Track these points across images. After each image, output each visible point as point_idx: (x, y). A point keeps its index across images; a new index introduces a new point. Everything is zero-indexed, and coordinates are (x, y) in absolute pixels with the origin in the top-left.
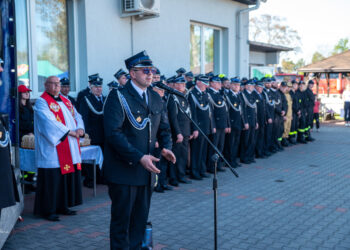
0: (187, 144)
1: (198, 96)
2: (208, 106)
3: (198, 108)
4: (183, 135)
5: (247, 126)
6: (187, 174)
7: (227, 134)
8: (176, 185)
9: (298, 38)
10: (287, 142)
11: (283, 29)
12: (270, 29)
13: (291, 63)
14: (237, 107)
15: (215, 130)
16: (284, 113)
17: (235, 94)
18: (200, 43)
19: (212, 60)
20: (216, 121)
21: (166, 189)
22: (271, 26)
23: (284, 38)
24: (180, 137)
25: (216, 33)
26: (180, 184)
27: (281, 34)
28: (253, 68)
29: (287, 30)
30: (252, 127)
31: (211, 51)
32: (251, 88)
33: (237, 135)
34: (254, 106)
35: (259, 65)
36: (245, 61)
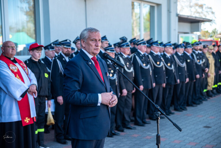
0: (130, 96)
1: (141, 58)
2: (149, 66)
3: (141, 67)
4: (127, 90)
5: (178, 81)
6: (132, 121)
7: (164, 88)
8: (122, 131)
9: (213, 13)
10: (211, 93)
11: (201, 6)
12: (191, 7)
13: (207, 32)
14: (171, 66)
15: (154, 85)
16: (207, 69)
17: (168, 55)
18: (140, 17)
19: (148, 30)
20: (155, 78)
21: (114, 134)
22: (192, 4)
23: (202, 13)
24: (125, 92)
25: (152, 8)
26: (125, 130)
27: (200, 10)
28: (180, 35)
29: (204, 7)
30: (182, 82)
31: (148, 24)
32: (181, 51)
33: (170, 89)
34: (184, 65)
35: (185, 33)
36: (175, 30)
